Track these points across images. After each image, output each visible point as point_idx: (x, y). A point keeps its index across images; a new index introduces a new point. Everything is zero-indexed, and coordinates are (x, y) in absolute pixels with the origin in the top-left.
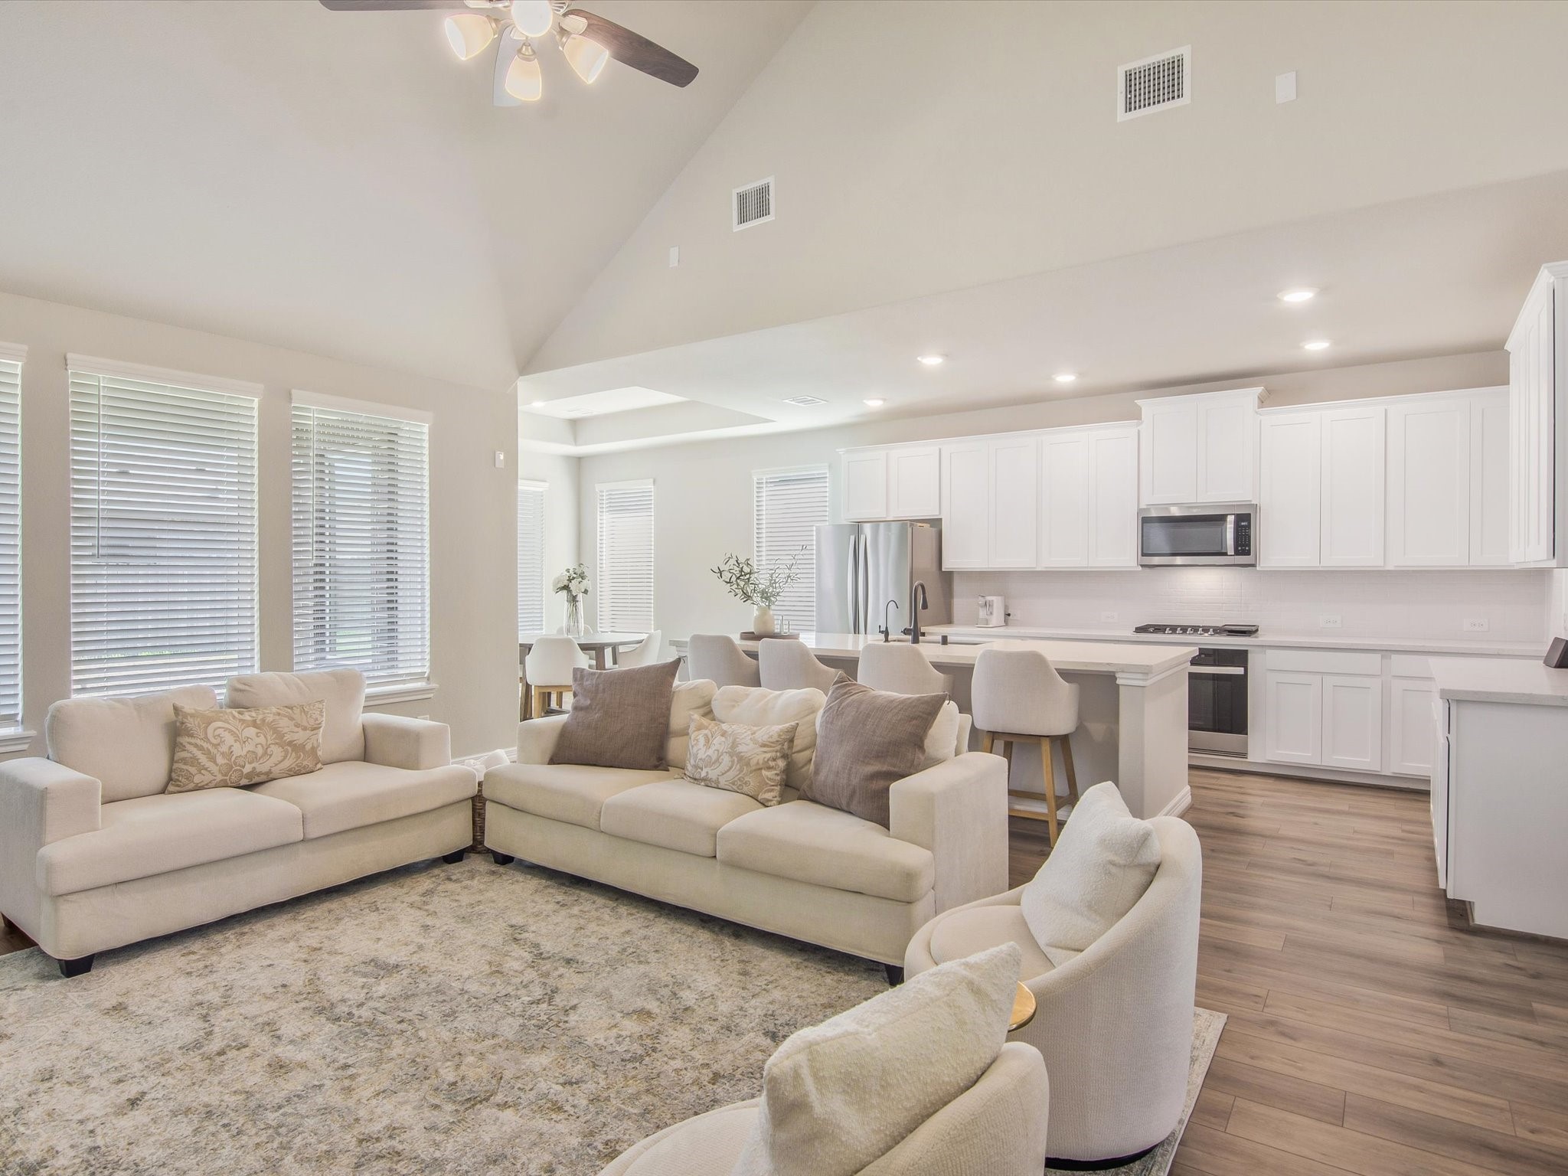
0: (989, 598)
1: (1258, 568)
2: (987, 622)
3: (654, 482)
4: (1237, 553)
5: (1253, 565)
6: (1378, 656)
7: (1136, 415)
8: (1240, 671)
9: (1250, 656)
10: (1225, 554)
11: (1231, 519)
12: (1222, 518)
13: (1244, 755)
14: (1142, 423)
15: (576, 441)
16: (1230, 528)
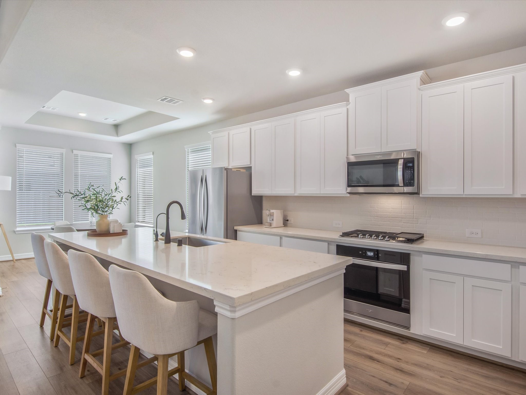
0: (272, 211)
1: (421, 196)
2: (271, 225)
3: (153, 153)
4: (405, 185)
5: (418, 193)
6: (509, 266)
7: (346, 99)
8: (403, 268)
9: (412, 258)
10: (398, 186)
11: (401, 162)
12: (395, 162)
13: (408, 328)
14: (349, 104)
15: (117, 134)
16: (400, 168)
